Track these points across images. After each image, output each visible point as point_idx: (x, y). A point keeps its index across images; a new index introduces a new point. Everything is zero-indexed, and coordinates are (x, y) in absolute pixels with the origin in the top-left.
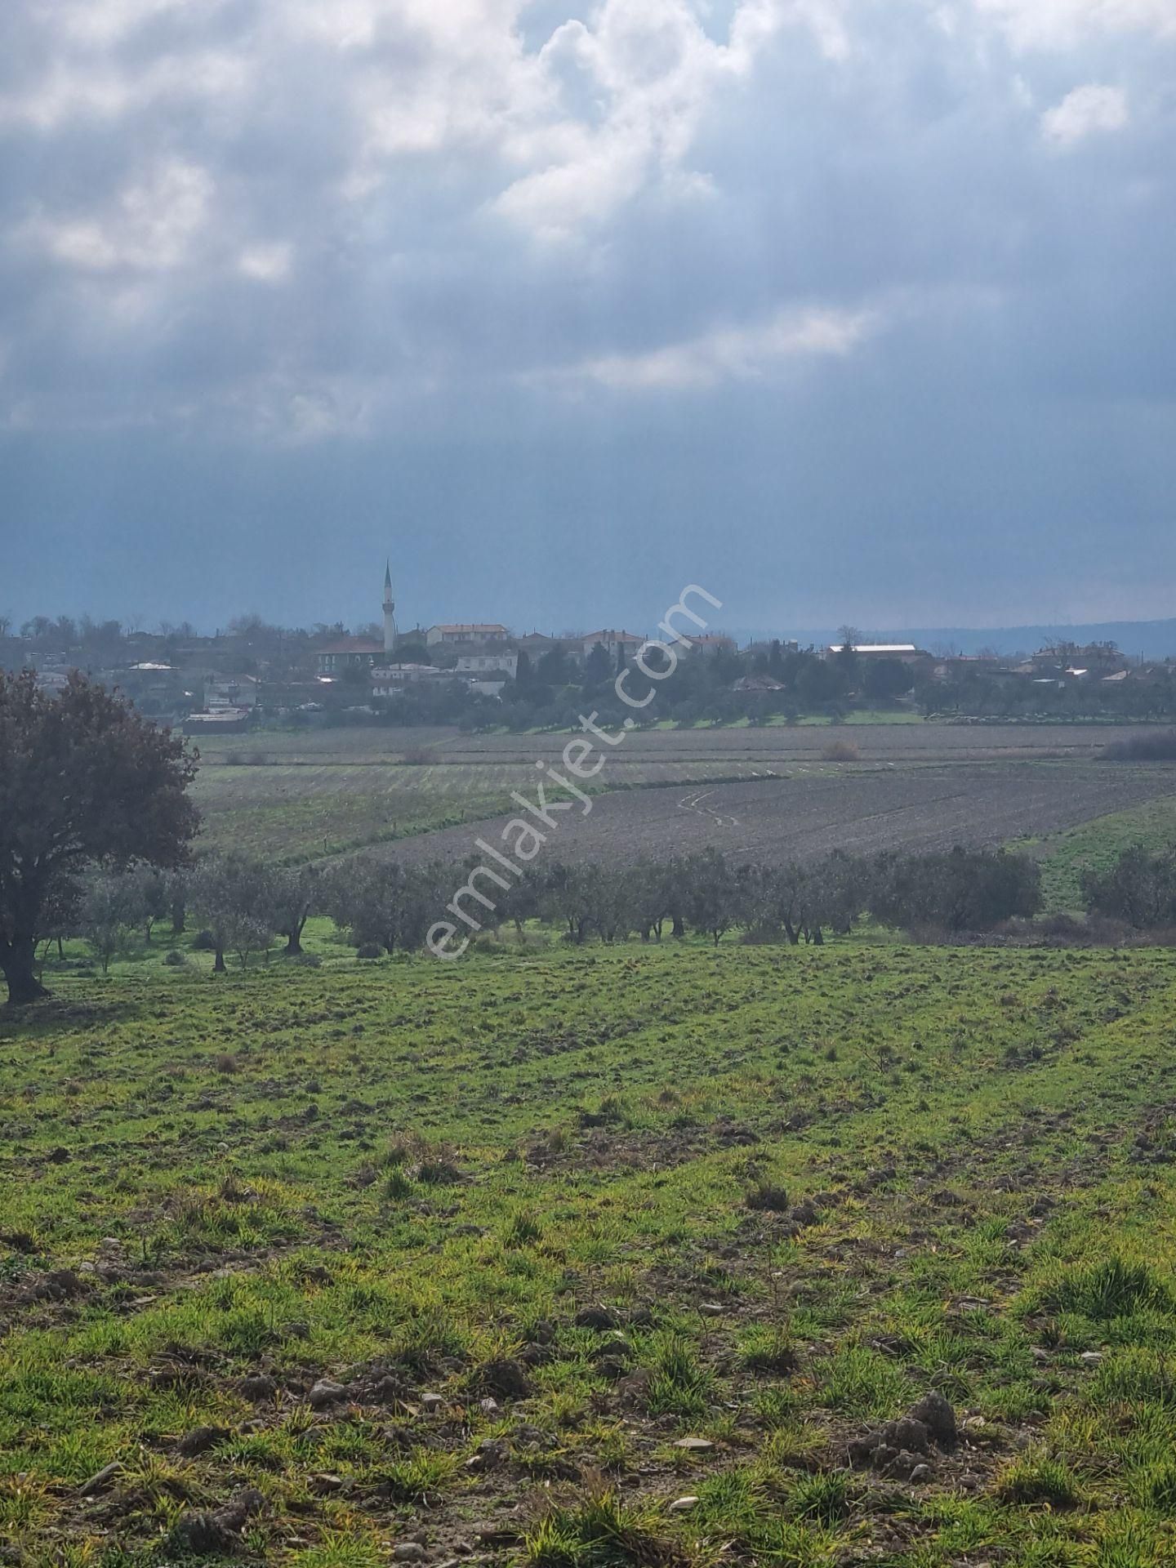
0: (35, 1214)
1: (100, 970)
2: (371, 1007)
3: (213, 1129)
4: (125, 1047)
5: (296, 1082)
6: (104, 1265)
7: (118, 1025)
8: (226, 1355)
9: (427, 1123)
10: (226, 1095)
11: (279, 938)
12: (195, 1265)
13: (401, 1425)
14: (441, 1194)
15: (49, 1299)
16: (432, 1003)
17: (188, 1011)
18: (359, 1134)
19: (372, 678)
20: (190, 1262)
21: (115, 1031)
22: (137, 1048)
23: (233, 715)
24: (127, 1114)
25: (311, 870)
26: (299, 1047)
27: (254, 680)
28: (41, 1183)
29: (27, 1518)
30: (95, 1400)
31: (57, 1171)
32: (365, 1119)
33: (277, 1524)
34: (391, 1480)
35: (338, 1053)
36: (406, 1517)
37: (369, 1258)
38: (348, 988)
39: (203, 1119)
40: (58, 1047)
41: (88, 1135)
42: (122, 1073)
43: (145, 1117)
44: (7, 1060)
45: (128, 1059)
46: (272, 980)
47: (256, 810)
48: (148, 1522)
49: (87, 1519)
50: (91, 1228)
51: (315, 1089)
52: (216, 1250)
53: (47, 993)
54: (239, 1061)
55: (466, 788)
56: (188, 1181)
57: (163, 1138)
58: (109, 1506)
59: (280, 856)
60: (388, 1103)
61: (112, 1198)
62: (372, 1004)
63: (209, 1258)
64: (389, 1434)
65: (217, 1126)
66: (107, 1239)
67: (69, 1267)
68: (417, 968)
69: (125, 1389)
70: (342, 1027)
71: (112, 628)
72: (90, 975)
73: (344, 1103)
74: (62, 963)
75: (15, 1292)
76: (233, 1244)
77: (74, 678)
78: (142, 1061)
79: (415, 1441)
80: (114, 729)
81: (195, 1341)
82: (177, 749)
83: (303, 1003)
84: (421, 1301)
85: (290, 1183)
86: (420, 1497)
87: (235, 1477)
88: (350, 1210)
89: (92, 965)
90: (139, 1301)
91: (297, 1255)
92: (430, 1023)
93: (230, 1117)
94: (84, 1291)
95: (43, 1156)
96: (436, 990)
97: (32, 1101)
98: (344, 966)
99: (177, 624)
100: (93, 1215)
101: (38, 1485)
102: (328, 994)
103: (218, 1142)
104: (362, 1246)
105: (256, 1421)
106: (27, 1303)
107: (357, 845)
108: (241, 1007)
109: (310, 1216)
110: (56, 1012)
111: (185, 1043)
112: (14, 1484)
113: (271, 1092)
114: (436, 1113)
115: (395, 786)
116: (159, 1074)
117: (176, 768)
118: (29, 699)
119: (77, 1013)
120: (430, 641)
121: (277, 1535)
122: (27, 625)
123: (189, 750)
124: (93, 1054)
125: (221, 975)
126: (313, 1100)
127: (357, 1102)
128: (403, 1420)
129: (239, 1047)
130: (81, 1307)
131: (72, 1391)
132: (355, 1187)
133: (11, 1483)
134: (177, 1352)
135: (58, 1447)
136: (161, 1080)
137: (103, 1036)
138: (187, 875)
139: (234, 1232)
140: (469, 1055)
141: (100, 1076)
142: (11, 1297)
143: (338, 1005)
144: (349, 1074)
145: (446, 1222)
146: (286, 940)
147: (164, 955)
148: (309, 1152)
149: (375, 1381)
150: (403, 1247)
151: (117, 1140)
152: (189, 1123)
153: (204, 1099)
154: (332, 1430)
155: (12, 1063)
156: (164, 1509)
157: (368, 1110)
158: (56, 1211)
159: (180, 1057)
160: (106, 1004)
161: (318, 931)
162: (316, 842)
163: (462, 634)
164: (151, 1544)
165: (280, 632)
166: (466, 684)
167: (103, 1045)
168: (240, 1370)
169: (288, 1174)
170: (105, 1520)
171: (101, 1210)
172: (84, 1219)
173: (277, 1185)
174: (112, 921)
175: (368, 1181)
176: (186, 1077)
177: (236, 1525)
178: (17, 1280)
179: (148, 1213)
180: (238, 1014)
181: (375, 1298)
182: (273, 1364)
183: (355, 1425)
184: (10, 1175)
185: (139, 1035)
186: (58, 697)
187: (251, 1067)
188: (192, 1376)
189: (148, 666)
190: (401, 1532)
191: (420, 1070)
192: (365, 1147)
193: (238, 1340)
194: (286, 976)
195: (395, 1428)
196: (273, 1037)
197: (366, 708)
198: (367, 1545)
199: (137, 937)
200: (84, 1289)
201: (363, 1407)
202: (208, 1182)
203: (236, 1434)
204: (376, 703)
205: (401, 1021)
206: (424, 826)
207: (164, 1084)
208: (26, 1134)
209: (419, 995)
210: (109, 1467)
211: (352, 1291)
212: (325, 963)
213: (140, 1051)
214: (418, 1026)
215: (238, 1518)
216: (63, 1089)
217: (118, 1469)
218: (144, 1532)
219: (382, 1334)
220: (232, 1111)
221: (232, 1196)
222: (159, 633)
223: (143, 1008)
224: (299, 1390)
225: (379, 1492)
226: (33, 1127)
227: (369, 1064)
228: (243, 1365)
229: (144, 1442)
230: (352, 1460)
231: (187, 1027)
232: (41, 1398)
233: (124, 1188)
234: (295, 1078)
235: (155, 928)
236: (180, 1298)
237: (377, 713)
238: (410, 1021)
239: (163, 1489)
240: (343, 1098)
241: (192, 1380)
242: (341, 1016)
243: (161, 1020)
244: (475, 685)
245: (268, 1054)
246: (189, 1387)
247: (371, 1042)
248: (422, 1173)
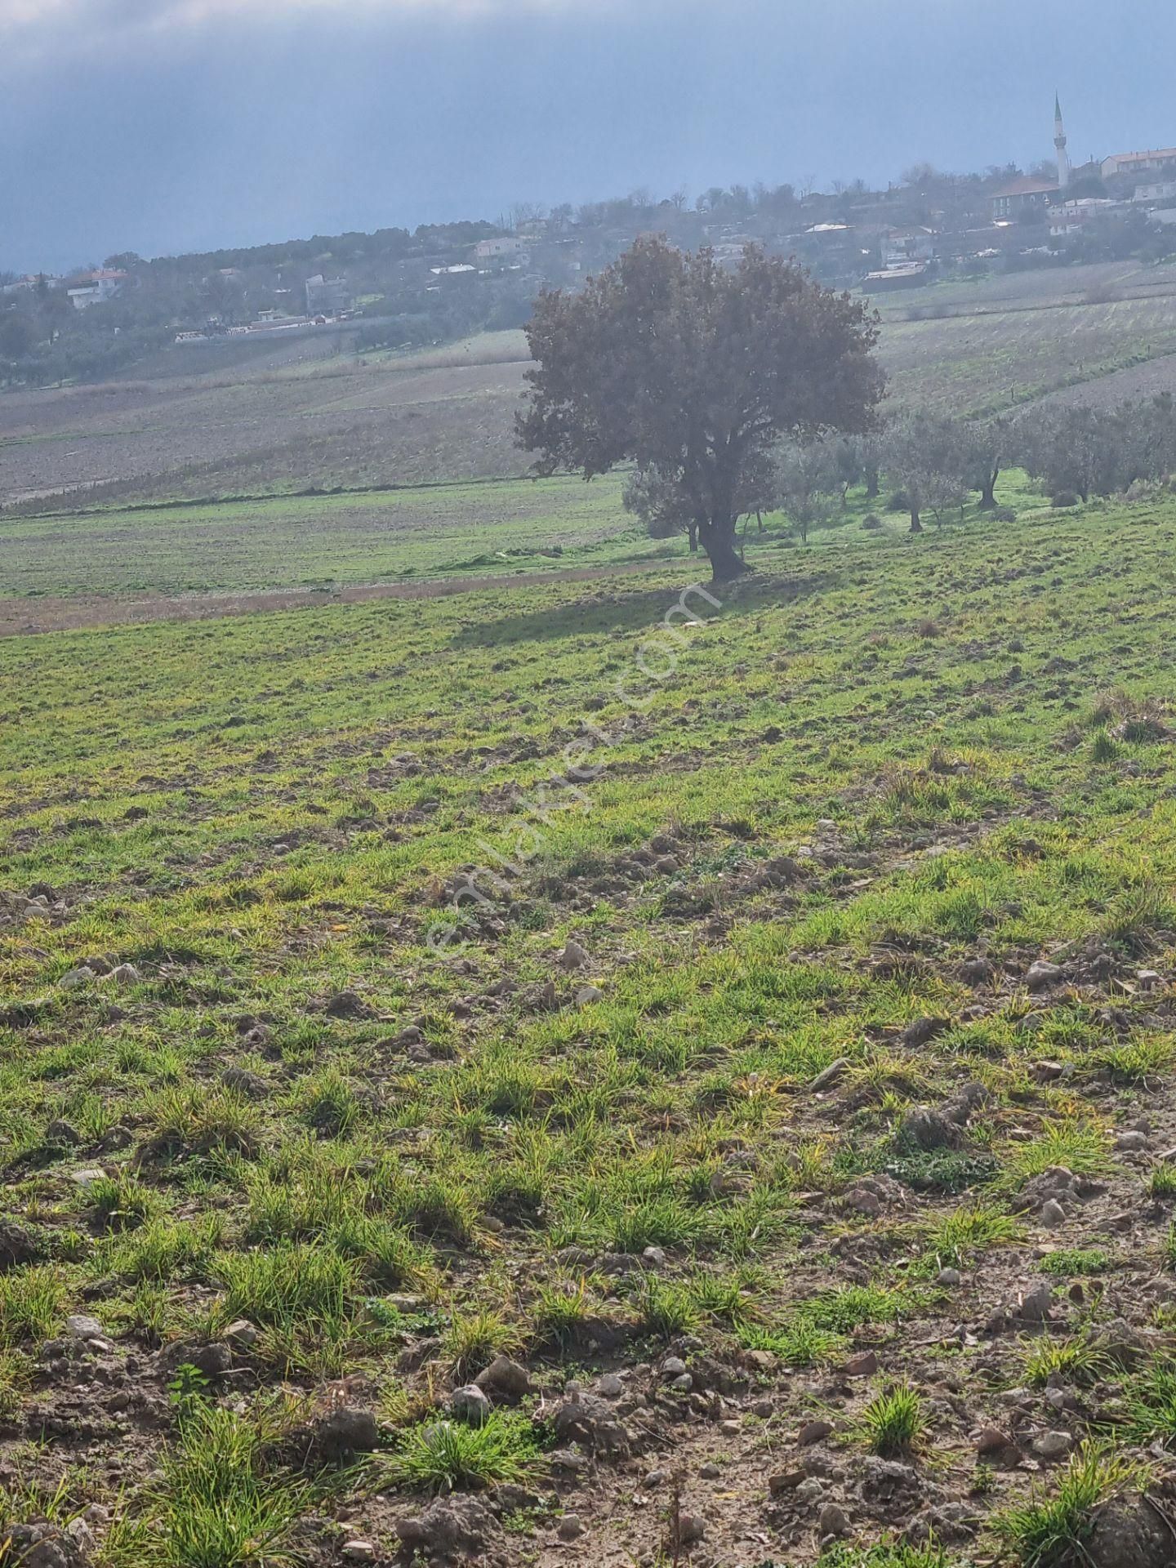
0: (751, 799)
1: (798, 540)
2: (1068, 559)
3: (919, 696)
4: (829, 617)
5: (998, 642)
6: (821, 848)
7: (820, 595)
8: (943, 938)
9: (1130, 676)
10: (930, 660)
11: (972, 493)
12: (909, 843)
13: (1117, 1006)
14: (1146, 753)
15: (769, 887)
16: (1128, 550)
17: (888, 576)
18: (1064, 693)
19: (1048, 217)
20: (904, 840)
21: (817, 603)
22: (840, 617)
23: (911, 269)
24: (835, 687)
25: (999, 422)
26: (999, 606)
27: (930, 231)
28: (755, 764)
29: (761, 1117)
30: (819, 993)
31: (772, 751)
32: (1070, 676)
33: (1001, 1116)
34: (1111, 1066)
35: (1038, 609)
36: (1128, 1102)
37: (1078, 826)
38: (1044, 541)
39: (910, 687)
40: (764, 622)
41: (799, 711)
42: (827, 644)
43: (852, 688)
44: (716, 640)
45: (833, 629)
46: (968, 538)
47: (941, 364)
48: (876, 1118)
49: (818, 1116)
50: (806, 810)
51: (1017, 648)
52: (928, 826)
53: (750, 568)
54: (941, 623)
55: (1151, 322)
56: (898, 754)
57: (871, 709)
58: (838, 1103)
59: (967, 410)
60: (1091, 658)
61: (825, 777)
62: (1068, 555)
63: (921, 834)
64: (1106, 1016)
65: (922, 693)
66: (822, 820)
67: (787, 852)
68: (1110, 516)
69: (846, 981)
70: (1038, 582)
71: (785, 192)
72: (789, 545)
73: (1046, 661)
74: (761, 536)
75: (738, 881)
76: (945, 818)
77: (750, 251)
78: (845, 631)
79: (1132, 1022)
80: (793, 299)
81: (911, 926)
82: (858, 311)
83: (1000, 560)
84: (1134, 871)
85: (997, 749)
86: (1141, 1080)
87: (958, 1068)
88: (1057, 776)
89: (791, 535)
90: (856, 884)
91: (1008, 828)
92: (1127, 571)
93: (936, 684)
94: (803, 876)
95: (756, 736)
96: (1133, 536)
97: (742, 679)
98: (1038, 518)
99: (849, 182)
100: (807, 796)
101: (770, 1084)
102: (1024, 549)
103: (925, 710)
104: (1071, 814)
105: (975, 1007)
106: (750, 892)
107: (1044, 391)
108: (939, 569)
109: (1018, 785)
110: (759, 587)
111: (886, 609)
112: (747, 1084)
113: (973, 654)
114: (1139, 665)
115: (1079, 327)
116: (864, 643)
117: (858, 333)
118: (709, 275)
119: (781, 585)
120: (1106, 171)
121: (1001, 1127)
122: (702, 198)
123: (868, 313)
124: (798, 627)
125: (917, 536)
126: (1016, 660)
127: (1060, 660)
128: (1120, 1000)
129: (941, 610)
130: (801, 895)
131: (795, 986)
132: (1062, 750)
133: (743, 1084)
134: (896, 940)
135: (786, 1043)
136: (866, 649)
137: (806, 608)
138: (878, 438)
139: (945, 808)
140: (1169, 602)
141: (807, 649)
142: (734, 887)
143: (1036, 559)
144: (1050, 629)
145: (1153, 782)
146: (980, 495)
147: (860, 520)
148: (1015, 715)
149: (1090, 960)
150: (1112, 812)
151: (826, 715)
152: (895, 692)
153: (908, 666)
154: (1049, 1015)
155: (721, 641)
156: (891, 1105)
157: (1071, 666)
158: (772, 794)
159: (883, 624)
160: (806, 575)
161: (1011, 482)
162: (1003, 392)
163: (1137, 162)
164: (880, 1141)
165: (952, 179)
166: (1144, 214)
167: (807, 617)
168: (957, 952)
169: (996, 741)
170: (835, 1117)
171: (815, 789)
172: (799, 802)
173: (985, 754)
174: (808, 490)
175: (1074, 742)
176: (889, 644)
177: (960, 1118)
178: (737, 870)
179: (861, 791)
180: (937, 575)
181: (1087, 872)
182: (989, 947)
183: (1072, 1008)
184: (726, 759)
185: (842, 605)
186: (736, 272)
187: (953, 629)
188: (911, 964)
189: (824, 227)
190: (1123, 1118)
191: (1122, 620)
192: (1070, 706)
193: (953, 923)
194: (982, 533)
195: (1112, 1010)
196: (972, 597)
197: (1045, 249)
198: (1091, 1134)
199: (833, 503)
200: (804, 874)
201: (1081, 987)
202: (917, 754)
203: (956, 1024)
204: (1055, 243)
205: (1099, 571)
206: (1110, 366)
207: (869, 653)
208: (739, 714)
209: (1116, 542)
210: (835, 1063)
211: (1063, 865)
212: (1021, 516)
213: (844, 621)
214: (1117, 575)
215: (963, 1111)
216: (772, 664)
217: (842, 1065)
218: (871, 1128)
219: (1096, 907)
220: (936, 677)
221: (941, 767)
222: (832, 193)
223: (843, 576)
224: (1016, 971)
225: (1100, 1078)
226: (745, 706)
227: (1070, 618)
228: (961, 948)
229: (867, 1034)
230: (1070, 1044)
231: (888, 593)
232: (767, 994)
233: (836, 766)
234: (997, 638)
235: (850, 493)
236: (896, 880)
237: (1056, 253)
238: (1108, 570)
239: (888, 1084)
240: (1045, 655)
241: (911, 968)
242: (1039, 570)
243: (862, 587)
244: (1154, 214)
245: (969, 616)
246: (908, 975)
247: (1071, 595)
248: (1127, 732)
